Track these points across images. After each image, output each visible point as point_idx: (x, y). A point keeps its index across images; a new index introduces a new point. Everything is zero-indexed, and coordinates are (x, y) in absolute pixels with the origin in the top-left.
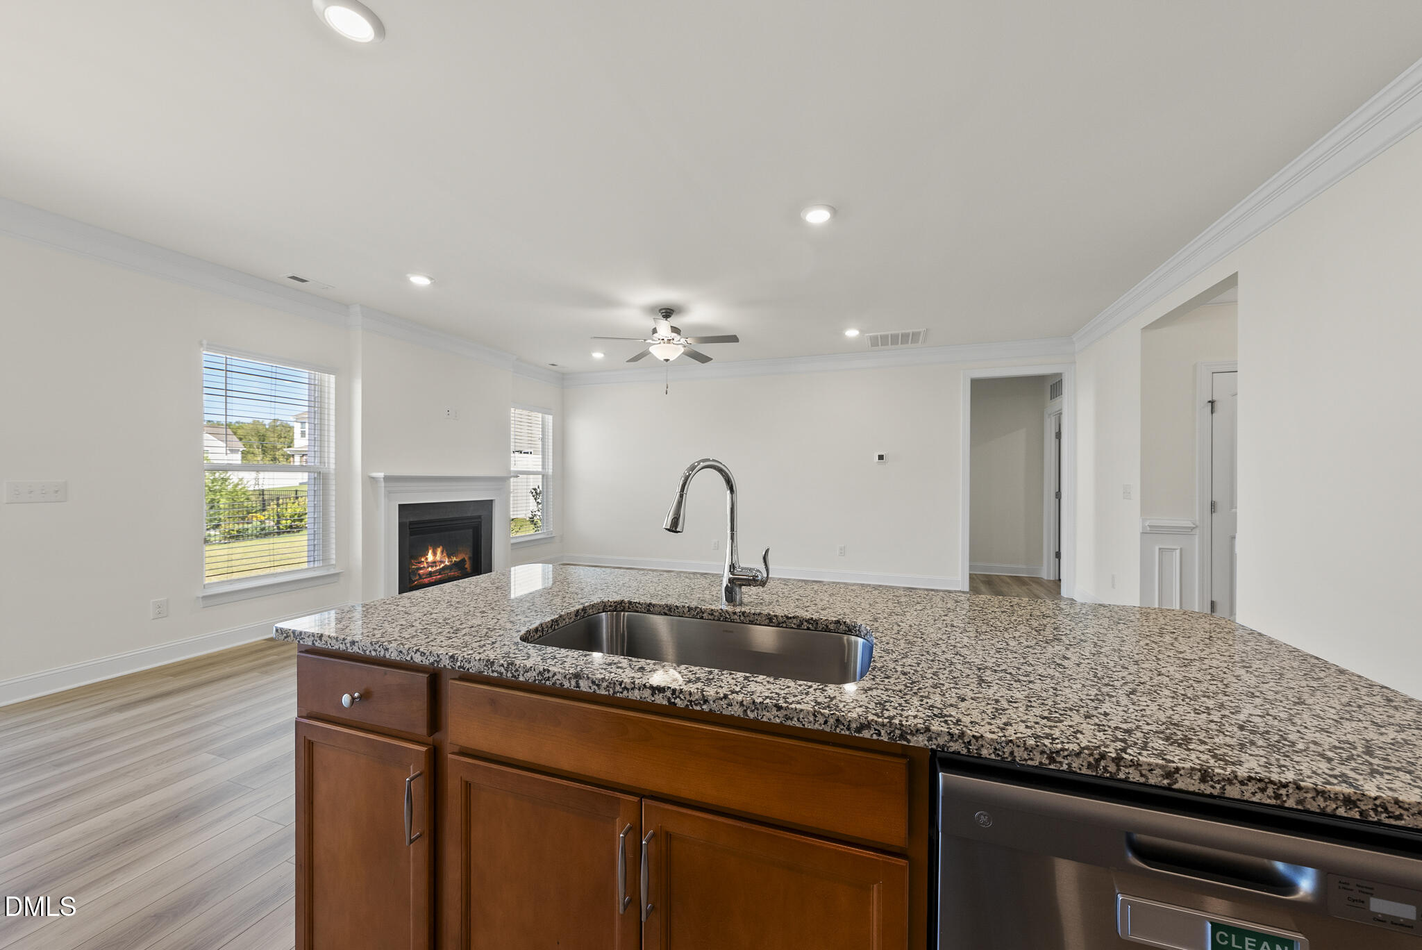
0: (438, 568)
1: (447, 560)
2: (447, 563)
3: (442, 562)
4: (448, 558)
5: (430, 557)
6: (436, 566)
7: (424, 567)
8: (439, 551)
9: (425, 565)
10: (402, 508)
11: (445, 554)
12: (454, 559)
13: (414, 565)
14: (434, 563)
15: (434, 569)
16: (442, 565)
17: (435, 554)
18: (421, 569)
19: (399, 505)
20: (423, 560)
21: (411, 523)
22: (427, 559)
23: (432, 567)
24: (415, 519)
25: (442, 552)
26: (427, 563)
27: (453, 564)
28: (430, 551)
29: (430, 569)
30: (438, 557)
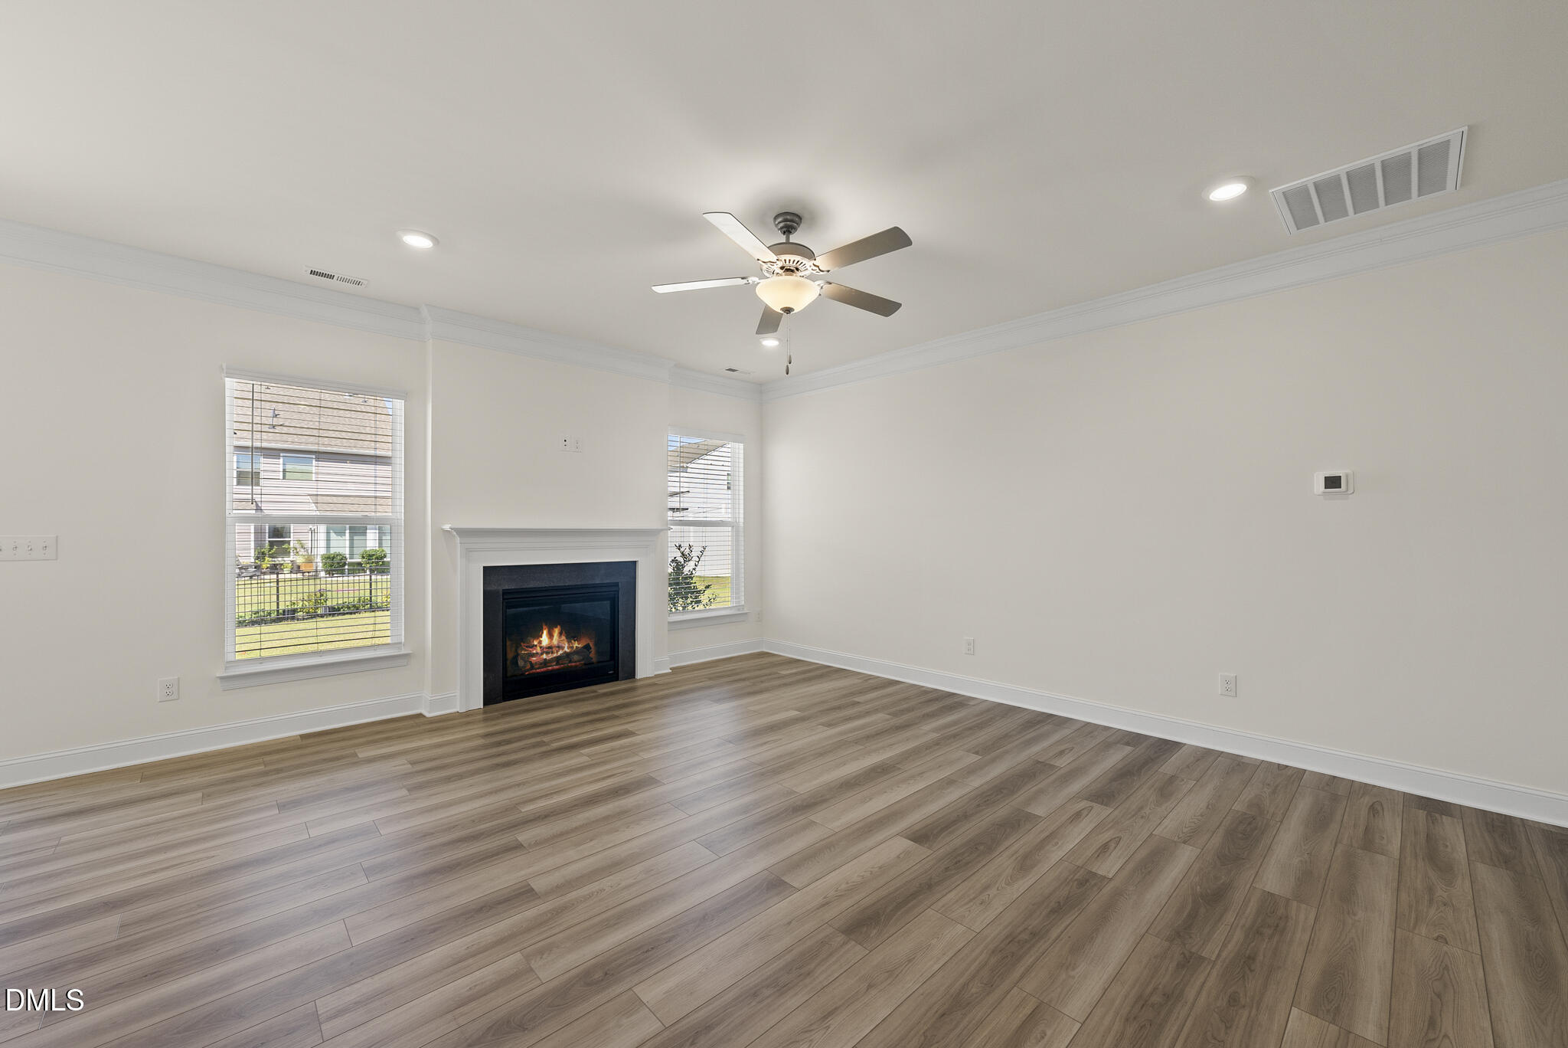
0: (555, 655)
1: (567, 645)
2: (566, 649)
3: (559, 647)
4: (568, 642)
5: (545, 640)
6: (552, 653)
7: (537, 653)
8: (556, 631)
9: (539, 650)
10: (489, 572)
11: (563, 638)
12: (576, 645)
13: (523, 649)
14: (549, 649)
15: (550, 656)
16: (561, 652)
17: (551, 636)
18: (533, 655)
19: (484, 567)
20: (536, 643)
21: (505, 592)
22: (540, 642)
23: (547, 653)
24: (513, 586)
25: (560, 634)
26: (541, 647)
27: (574, 652)
28: (545, 632)
29: (544, 656)
30: (555, 641)
